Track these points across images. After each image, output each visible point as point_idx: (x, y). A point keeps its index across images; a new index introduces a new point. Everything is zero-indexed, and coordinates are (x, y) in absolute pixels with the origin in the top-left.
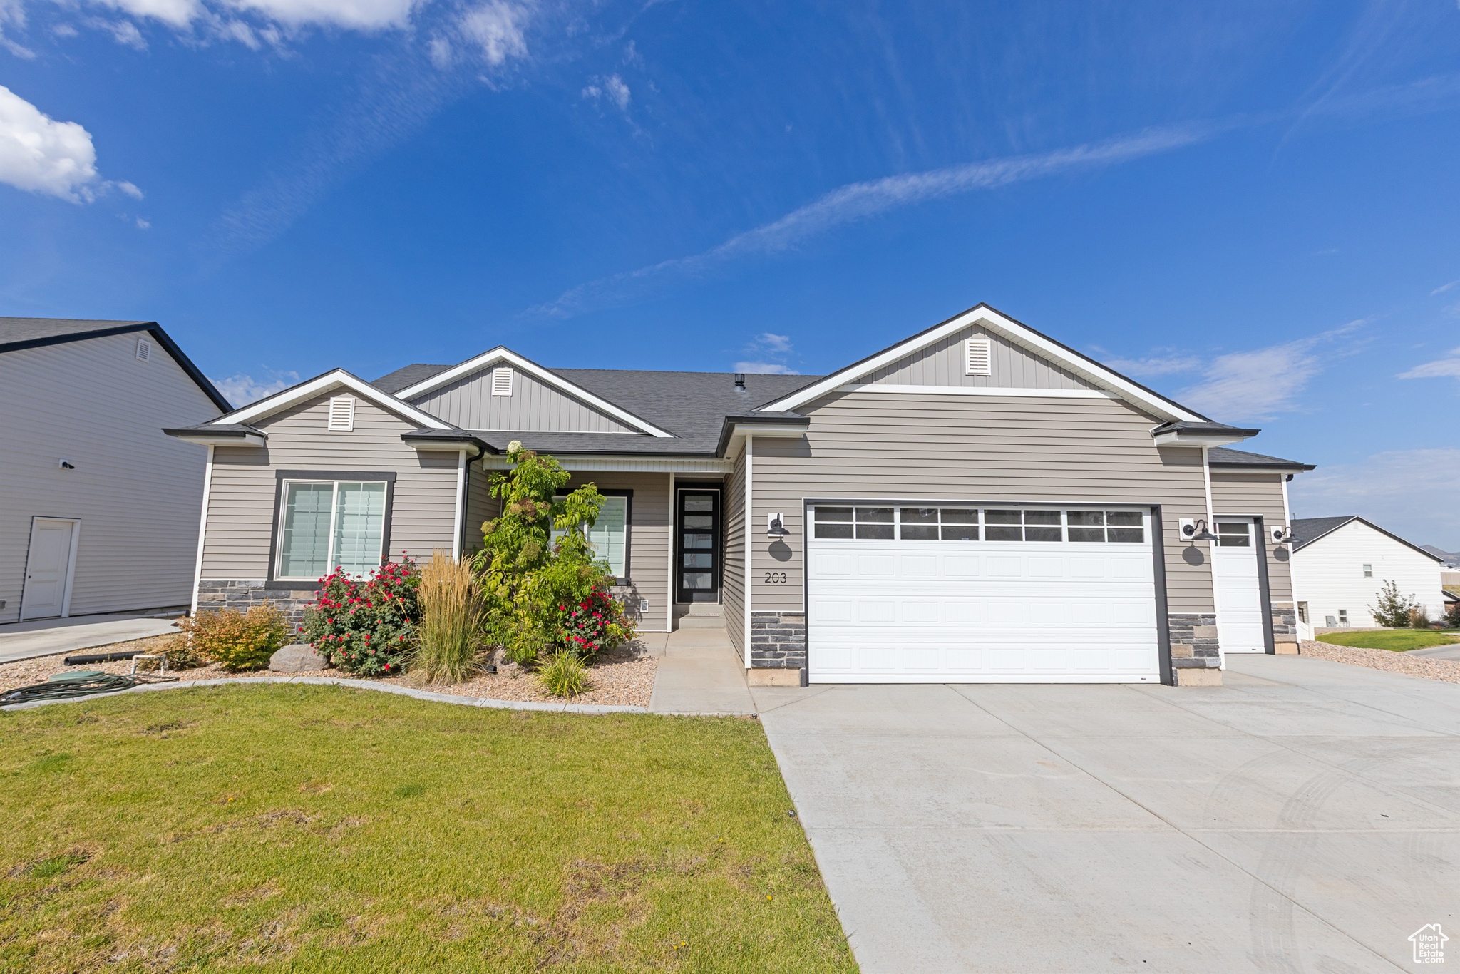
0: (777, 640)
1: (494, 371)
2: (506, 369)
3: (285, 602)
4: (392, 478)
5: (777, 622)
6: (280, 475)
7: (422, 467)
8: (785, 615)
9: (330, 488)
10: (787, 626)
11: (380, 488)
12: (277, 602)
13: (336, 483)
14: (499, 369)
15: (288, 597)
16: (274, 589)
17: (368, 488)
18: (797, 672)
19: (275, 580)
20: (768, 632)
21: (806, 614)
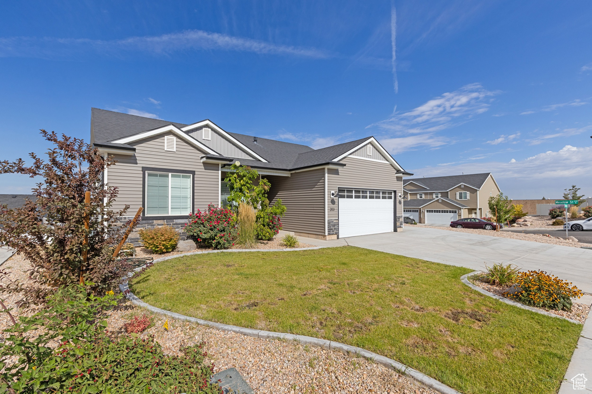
0: (333, 227)
1: (203, 129)
2: (207, 129)
3: (152, 225)
4: (193, 173)
5: (333, 222)
6: (144, 169)
7: (205, 169)
8: (335, 220)
9: (167, 176)
10: (335, 223)
11: (189, 177)
12: (148, 225)
13: (170, 174)
14: (205, 128)
15: (153, 223)
16: (146, 220)
17: (183, 177)
18: (336, 235)
19: (146, 216)
20: (331, 225)
21: (338, 220)
